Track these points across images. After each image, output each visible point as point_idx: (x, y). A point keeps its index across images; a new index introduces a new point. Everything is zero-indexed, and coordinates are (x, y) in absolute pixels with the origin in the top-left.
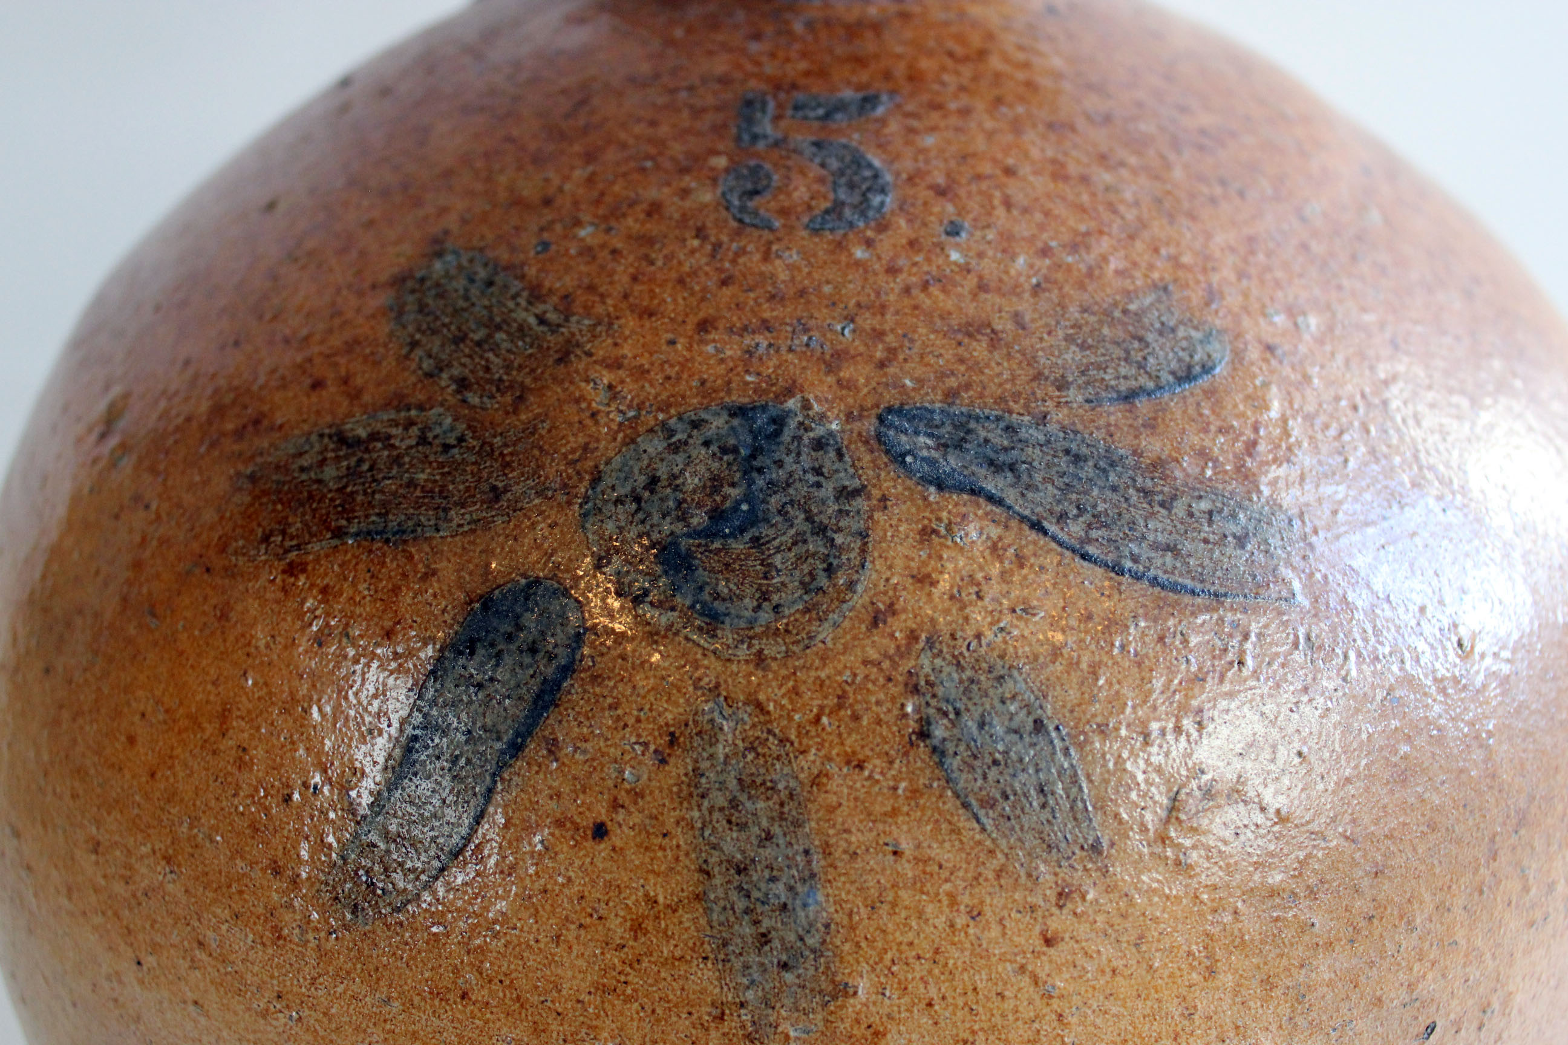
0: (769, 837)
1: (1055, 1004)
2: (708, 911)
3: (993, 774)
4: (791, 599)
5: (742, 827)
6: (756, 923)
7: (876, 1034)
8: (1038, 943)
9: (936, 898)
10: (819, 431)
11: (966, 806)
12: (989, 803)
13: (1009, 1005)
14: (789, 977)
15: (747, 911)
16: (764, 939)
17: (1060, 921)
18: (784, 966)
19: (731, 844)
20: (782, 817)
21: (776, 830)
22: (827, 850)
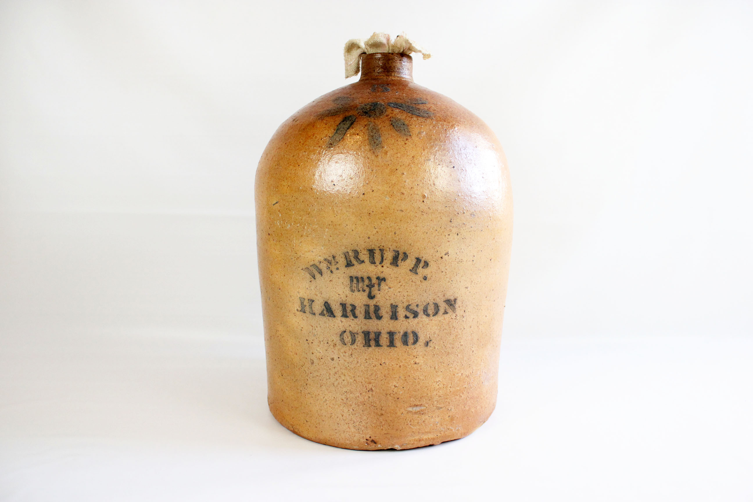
0: (375, 133)
1: (406, 150)
2: (369, 140)
3: (399, 128)
4: (378, 115)
5: (373, 132)
6: (374, 141)
7: (387, 152)
8: (404, 144)
9: (393, 139)
10: (381, 104)
11: (396, 130)
12: (399, 130)
13: (401, 150)
14: (378, 146)
15: (373, 140)
16: (375, 143)
17: (406, 142)
18: (377, 145)
19: (372, 134)
20: (377, 131)
21: (376, 132)
22: (382, 134)
